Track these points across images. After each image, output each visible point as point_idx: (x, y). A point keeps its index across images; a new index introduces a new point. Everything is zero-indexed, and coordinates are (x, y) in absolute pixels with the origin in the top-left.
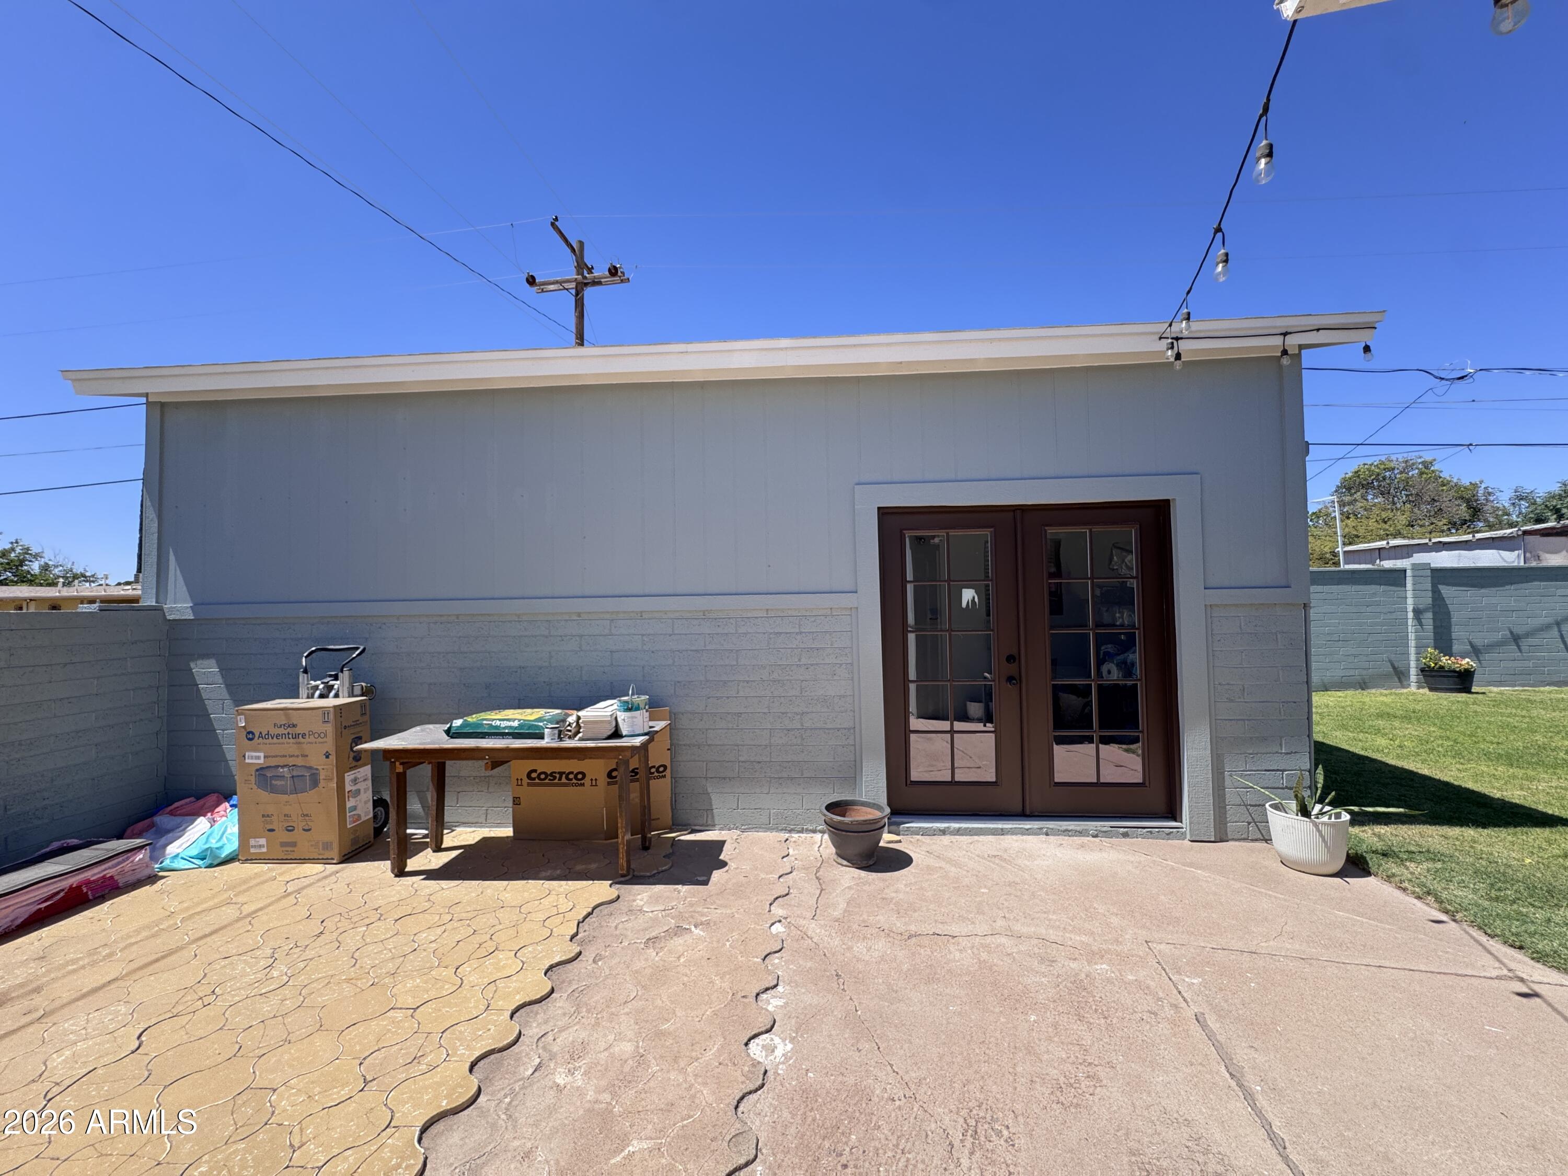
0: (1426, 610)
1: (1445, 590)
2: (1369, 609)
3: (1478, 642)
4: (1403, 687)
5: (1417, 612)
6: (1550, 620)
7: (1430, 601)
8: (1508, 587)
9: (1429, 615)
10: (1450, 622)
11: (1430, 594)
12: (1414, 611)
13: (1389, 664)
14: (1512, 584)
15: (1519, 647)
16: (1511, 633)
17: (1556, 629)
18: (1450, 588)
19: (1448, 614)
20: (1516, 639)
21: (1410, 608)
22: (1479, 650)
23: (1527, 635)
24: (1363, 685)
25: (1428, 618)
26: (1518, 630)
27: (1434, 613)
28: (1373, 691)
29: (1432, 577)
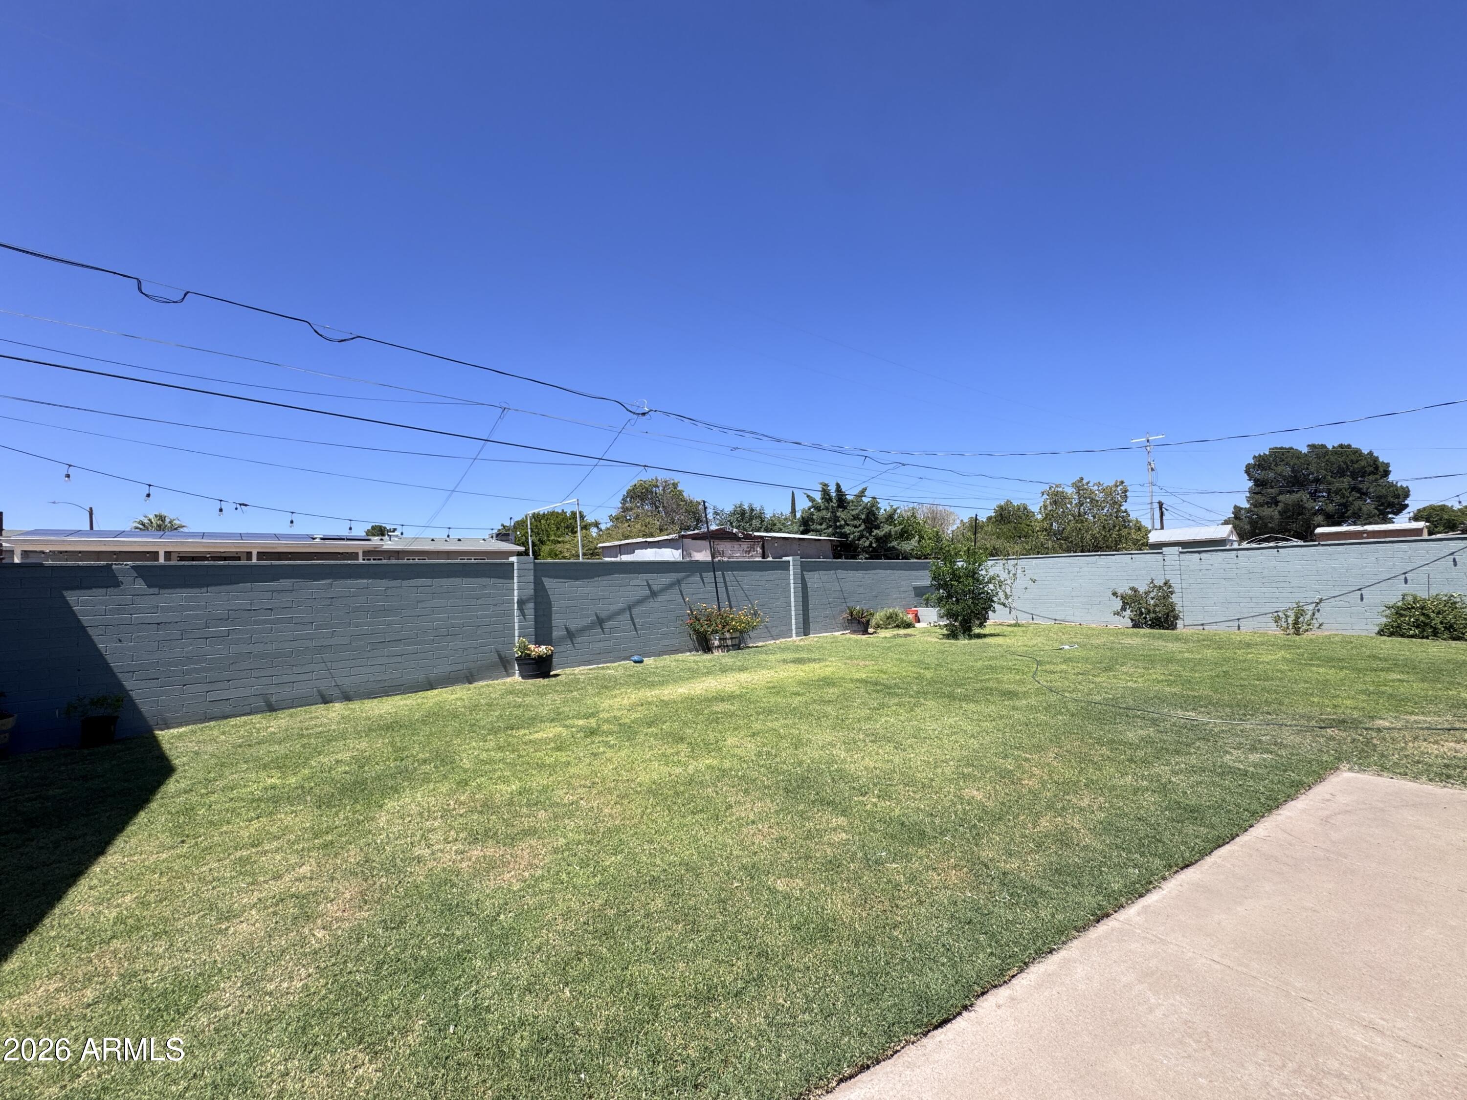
0: (528, 601)
1: (548, 583)
2: (480, 602)
3: (572, 627)
4: (509, 675)
5: (521, 603)
6: (622, 606)
7: (532, 592)
8: (596, 579)
9: (531, 605)
10: (551, 612)
11: (532, 586)
12: (518, 602)
13: (496, 655)
14: (599, 576)
15: (602, 629)
16: (597, 617)
17: (628, 613)
18: (551, 580)
19: (549, 604)
20: (600, 622)
21: (516, 601)
22: (573, 635)
23: (610, 618)
24: (470, 678)
25: (530, 607)
26: (603, 615)
27: (535, 603)
28: (481, 683)
29: (535, 570)
